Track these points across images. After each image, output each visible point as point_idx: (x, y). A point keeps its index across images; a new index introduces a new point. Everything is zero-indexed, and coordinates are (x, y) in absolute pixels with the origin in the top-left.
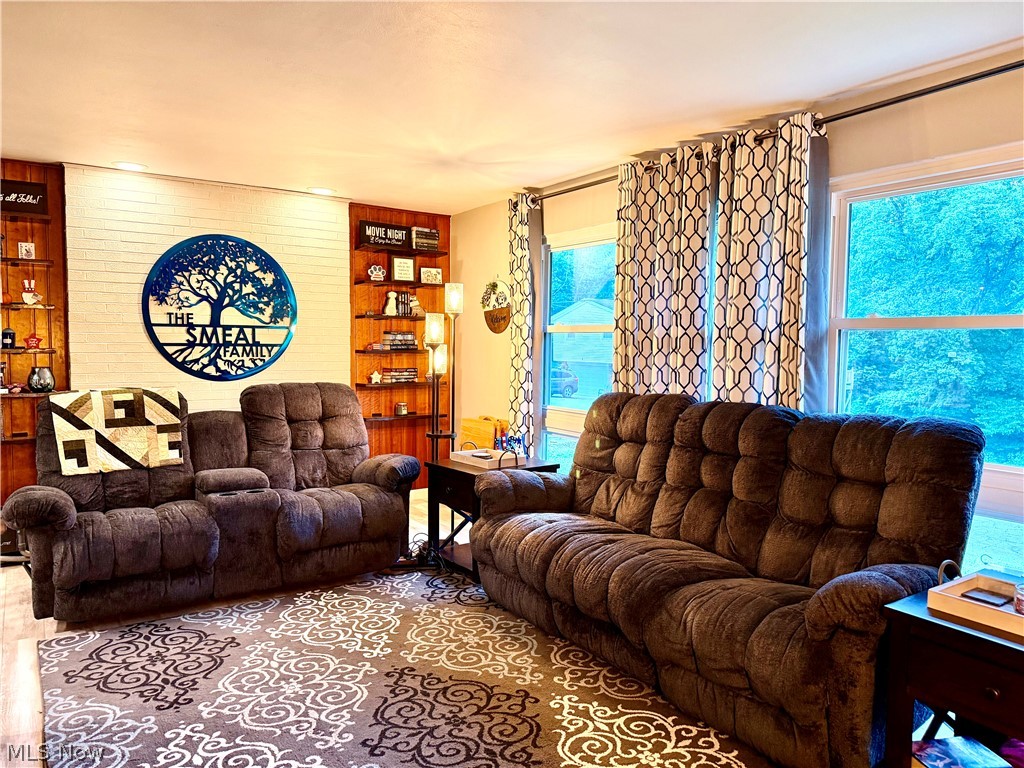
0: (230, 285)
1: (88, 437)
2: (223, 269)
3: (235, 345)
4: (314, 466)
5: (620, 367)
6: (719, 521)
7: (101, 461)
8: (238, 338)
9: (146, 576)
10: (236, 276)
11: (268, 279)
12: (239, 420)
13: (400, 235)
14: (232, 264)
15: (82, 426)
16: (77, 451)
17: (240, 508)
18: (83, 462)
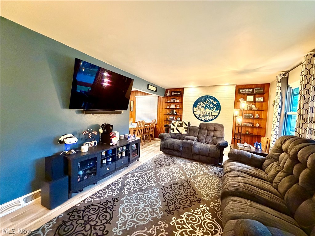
0: (208, 104)
1: (175, 128)
2: (207, 102)
3: (208, 115)
4: (210, 140)
5: (297, 127)
6: (289, 189)
7: (176, 131)
8: (208, 114)
9: (171, 149)
10: (209, 103)
11: (215, 103)
12: (198, 128)
13: (250, 90)
14: (208, 101)
15: (174, 126)
16: (173, 130)
17: (186, 143)
18: (173, 131)
